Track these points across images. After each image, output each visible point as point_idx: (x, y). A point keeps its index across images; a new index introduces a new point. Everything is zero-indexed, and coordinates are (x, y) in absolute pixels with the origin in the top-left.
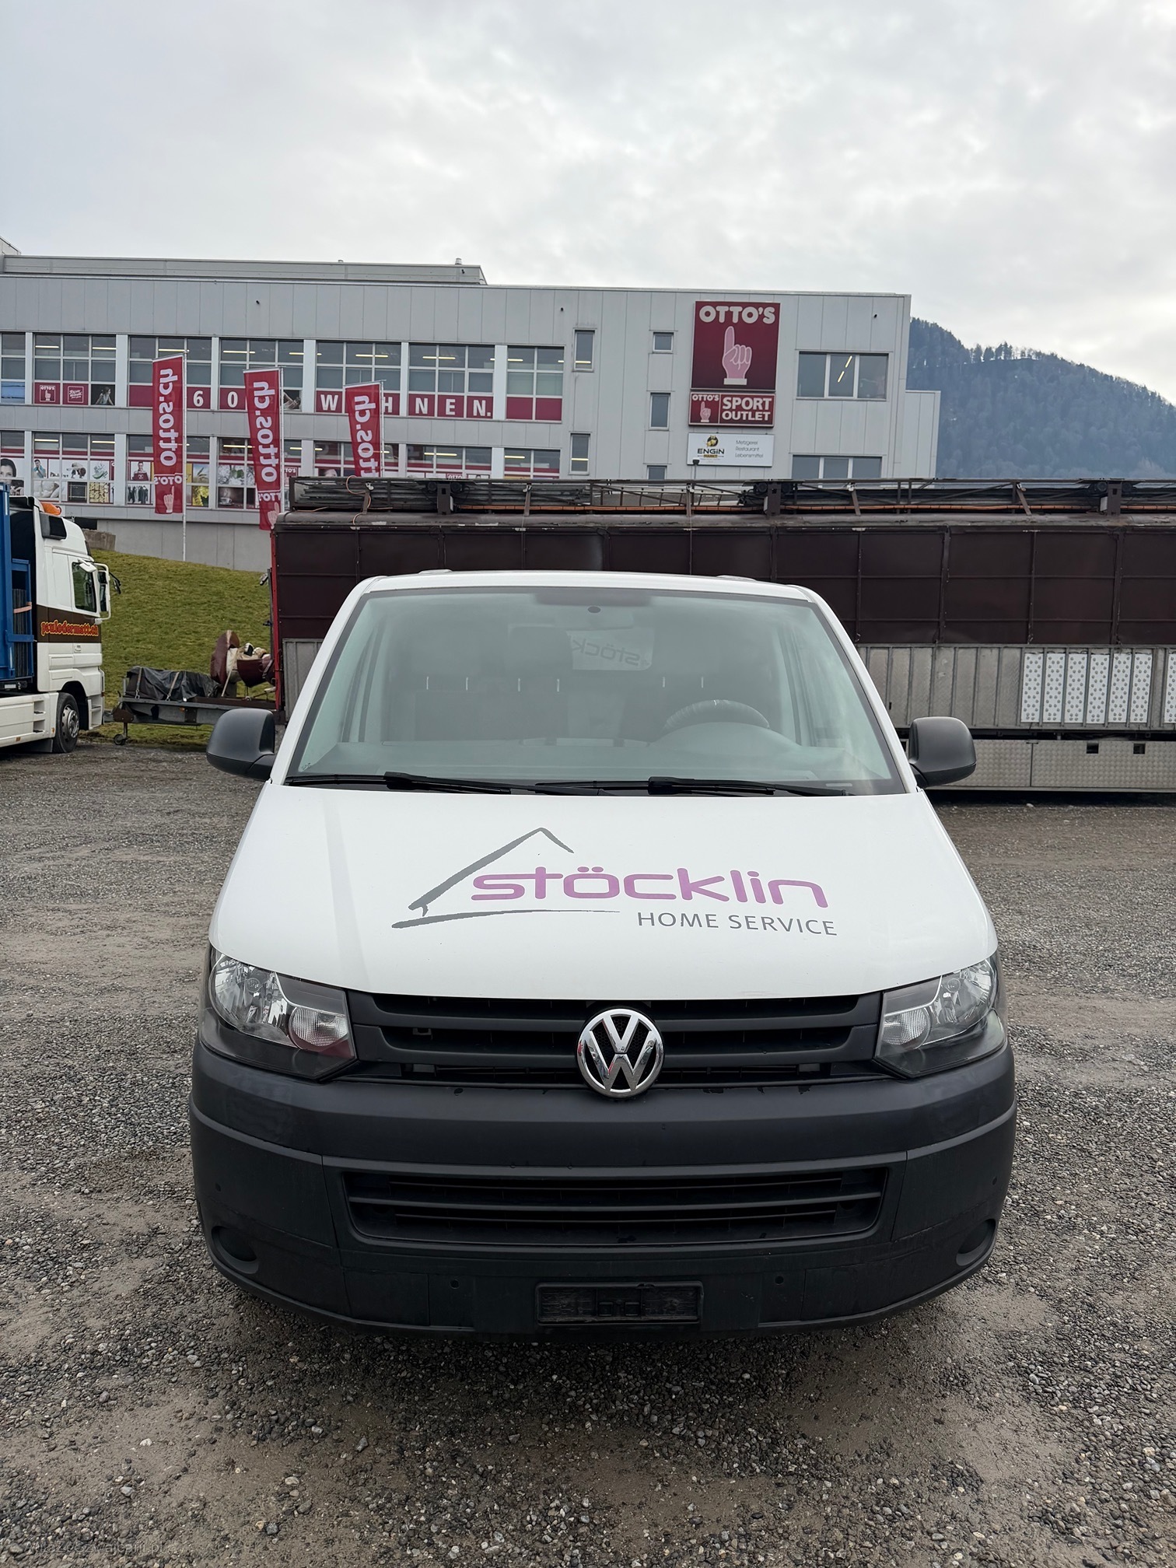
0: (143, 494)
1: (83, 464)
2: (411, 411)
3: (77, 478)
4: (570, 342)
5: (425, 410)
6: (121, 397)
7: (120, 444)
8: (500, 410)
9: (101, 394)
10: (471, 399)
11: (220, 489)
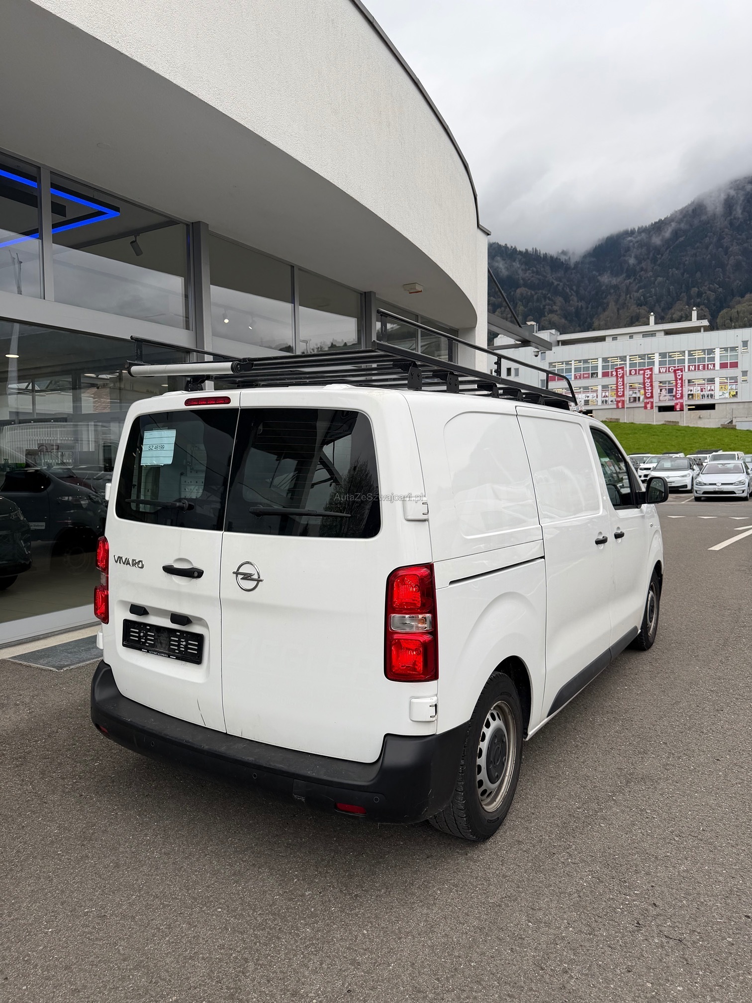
0: (606, 401)
1: (588, 395)
2: (689, 370)
3: (587, 399)
4: (740, 344)
5: (693, 369)
6: (600, 375)
7: (600, 388)
8: (717, 367)
9: (594, 375)
10: (708, 365)
11: (630, 398)
